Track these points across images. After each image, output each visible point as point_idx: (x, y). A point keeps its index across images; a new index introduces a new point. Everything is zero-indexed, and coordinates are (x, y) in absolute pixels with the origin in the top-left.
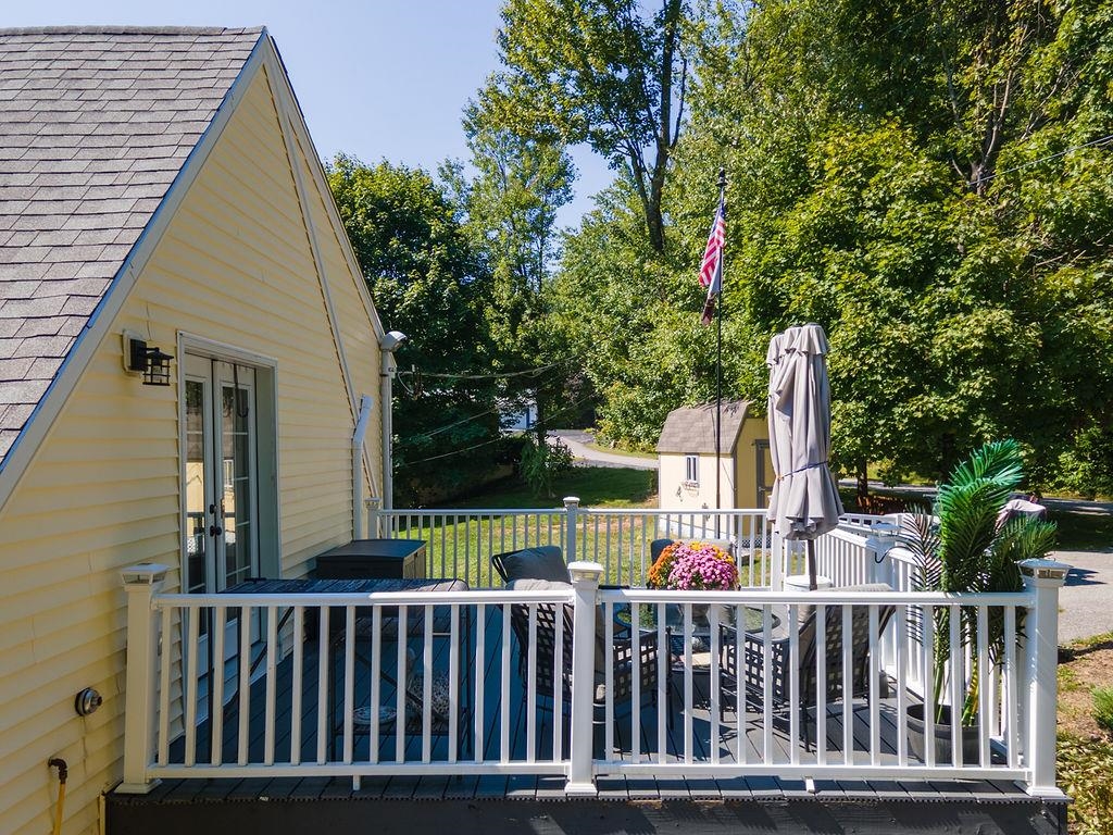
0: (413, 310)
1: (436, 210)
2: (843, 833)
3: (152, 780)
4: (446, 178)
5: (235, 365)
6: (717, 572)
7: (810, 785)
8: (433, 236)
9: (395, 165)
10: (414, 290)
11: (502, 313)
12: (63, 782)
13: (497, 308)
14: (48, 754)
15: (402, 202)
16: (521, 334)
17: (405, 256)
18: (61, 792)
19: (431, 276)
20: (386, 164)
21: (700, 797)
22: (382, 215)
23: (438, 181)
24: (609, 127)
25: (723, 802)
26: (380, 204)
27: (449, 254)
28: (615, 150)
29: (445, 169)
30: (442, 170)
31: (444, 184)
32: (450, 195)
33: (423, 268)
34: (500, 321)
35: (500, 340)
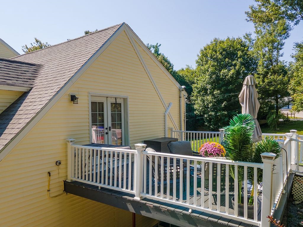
0: (232, 77)
1: (242, 48)
2: (197, 226)
3: (72, 180)
4: (246, 38)
5: (116, 98)
6: (212, 151)
7: (190, 211)
8: (239, 56)
9: (231, 38)
10: (232, 72)
11: (260, 75)
12: (50, 176)
13: (258, 74)
14: (48, 171)
15: (230, 48)
16: (266, 81)
17: (230, 63)
18: (50, 178)
19: (237, 67)
20: (228, 38)
21: (162, 207)
22: (224, 53)
23: (243, 40)
24: (294, 12)
25: (166, 210)
26: (224, 50)
27: (243, 60)
28: (296, 18)
29: (246, 36)
30: (244, 36)
31: (245, 40)
32: (248, 43)
33: (235, 65)
34: (259, 78)
35: (258, 83)
